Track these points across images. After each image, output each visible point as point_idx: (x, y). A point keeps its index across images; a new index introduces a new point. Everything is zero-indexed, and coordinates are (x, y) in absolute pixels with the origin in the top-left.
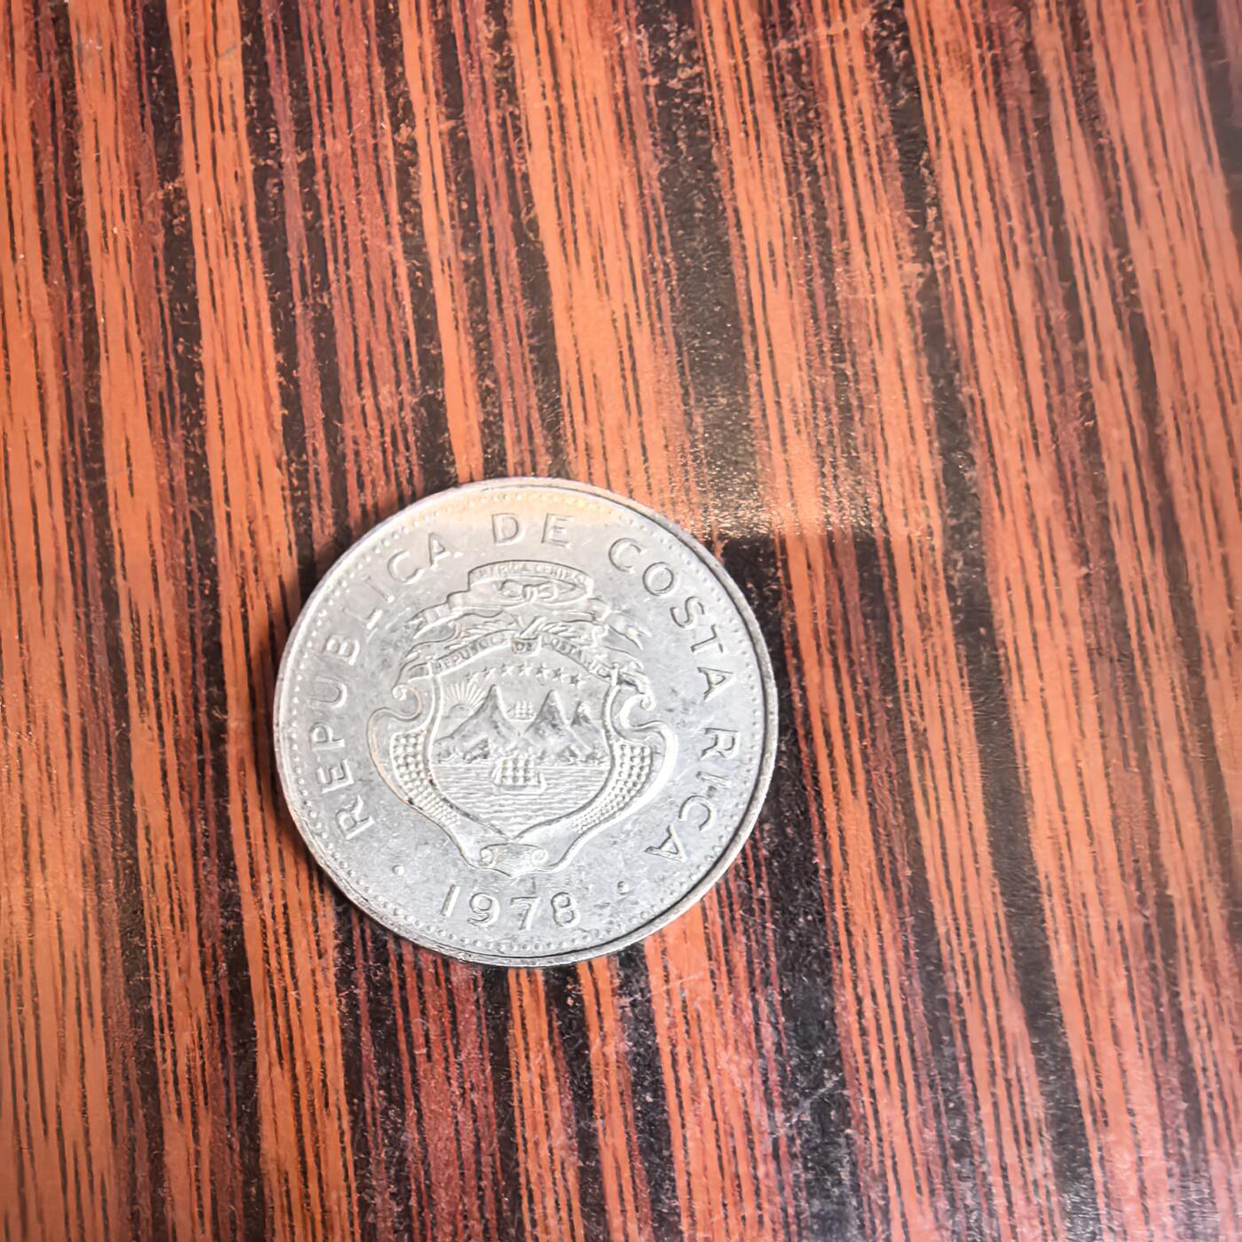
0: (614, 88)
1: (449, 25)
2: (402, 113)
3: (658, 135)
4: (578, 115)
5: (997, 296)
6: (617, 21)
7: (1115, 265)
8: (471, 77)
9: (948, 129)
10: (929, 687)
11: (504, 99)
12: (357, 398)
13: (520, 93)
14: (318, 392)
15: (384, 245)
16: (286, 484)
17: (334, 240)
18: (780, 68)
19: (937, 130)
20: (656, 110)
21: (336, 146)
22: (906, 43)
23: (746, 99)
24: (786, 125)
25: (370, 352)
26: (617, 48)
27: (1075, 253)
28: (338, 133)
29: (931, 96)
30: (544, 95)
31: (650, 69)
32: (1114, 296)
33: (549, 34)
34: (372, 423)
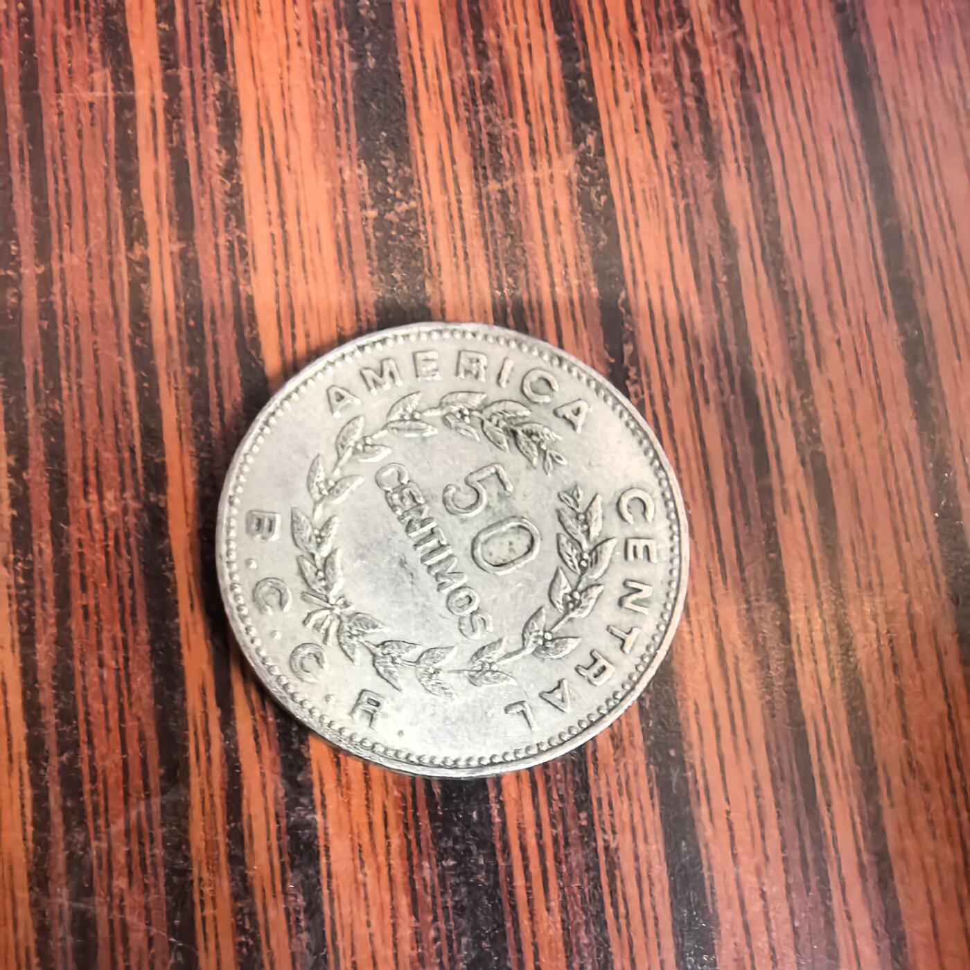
0: (335, 218)
1: (185, 152)
2: (136, 232)
3: (375, 264)
4: (302, 242)
5: (688, 431)
6: (339, 156)
7: (798, 404)
8: (203, 201)
9: (644, 272)
10: (622, 806)
11: (233, 223)
12: (83, 504)
13: (247, 217)
14: (46, 494)
15: (114, 355)
16: (12, 583)
17: (68, 351)
18: (490, 207)
19: (634, 271)
20: (373, 241)
21: (74, 260)
22: (606, 190)
23: (458, 234)
24: (493, 258)
25: (97, 459)
26: (338, 184)
27: (760, 392)
28: (75, 248)
29: (629, 239)
30: (270, 223)
31: (369, 202)
32: (797, 434)
33: (276, 166)
34: (97, 526)
